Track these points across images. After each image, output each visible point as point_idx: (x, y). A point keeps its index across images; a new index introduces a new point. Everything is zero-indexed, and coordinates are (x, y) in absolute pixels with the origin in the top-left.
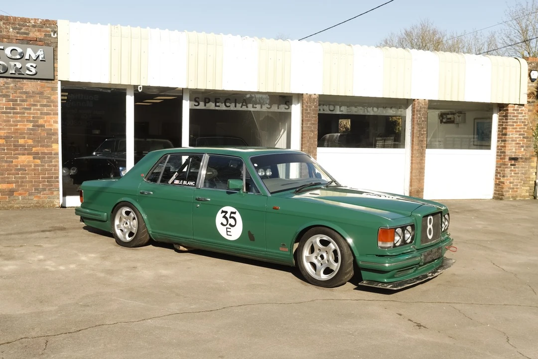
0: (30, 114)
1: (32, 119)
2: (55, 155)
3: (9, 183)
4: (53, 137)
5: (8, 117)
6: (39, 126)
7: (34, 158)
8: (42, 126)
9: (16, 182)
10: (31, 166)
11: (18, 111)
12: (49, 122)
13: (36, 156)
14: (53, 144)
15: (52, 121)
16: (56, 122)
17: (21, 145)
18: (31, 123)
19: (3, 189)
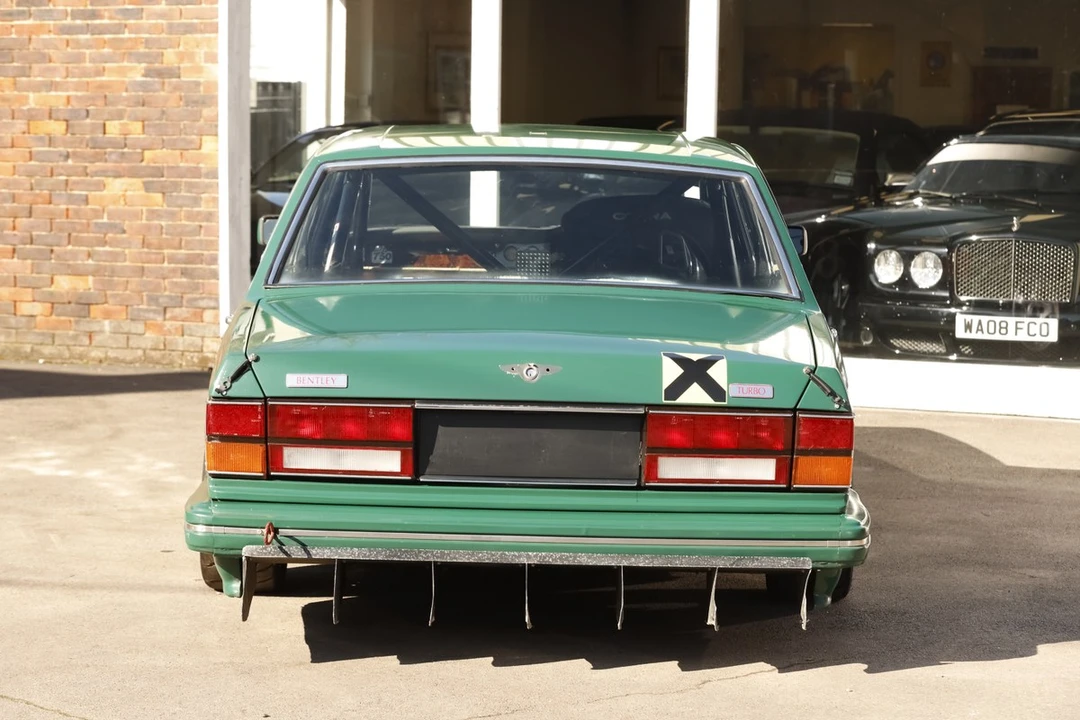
0: (138, 30)
1: (142, 50)
2: (207, 176)
3: (77, 272)
4: (206, 112)
5: (78, 43)
6: (160, 74)
7: (148, 187)
8: (174, 73)
9: (96, 272)
10: (137, 216)
11: (106, 21)
12: (191, 56)
13: (155, 179)
14: (204, 138)
15: (201, 53)
16: (212, 58)
17: (113, 144)
18: (140, 63)
19: (62, 295)
